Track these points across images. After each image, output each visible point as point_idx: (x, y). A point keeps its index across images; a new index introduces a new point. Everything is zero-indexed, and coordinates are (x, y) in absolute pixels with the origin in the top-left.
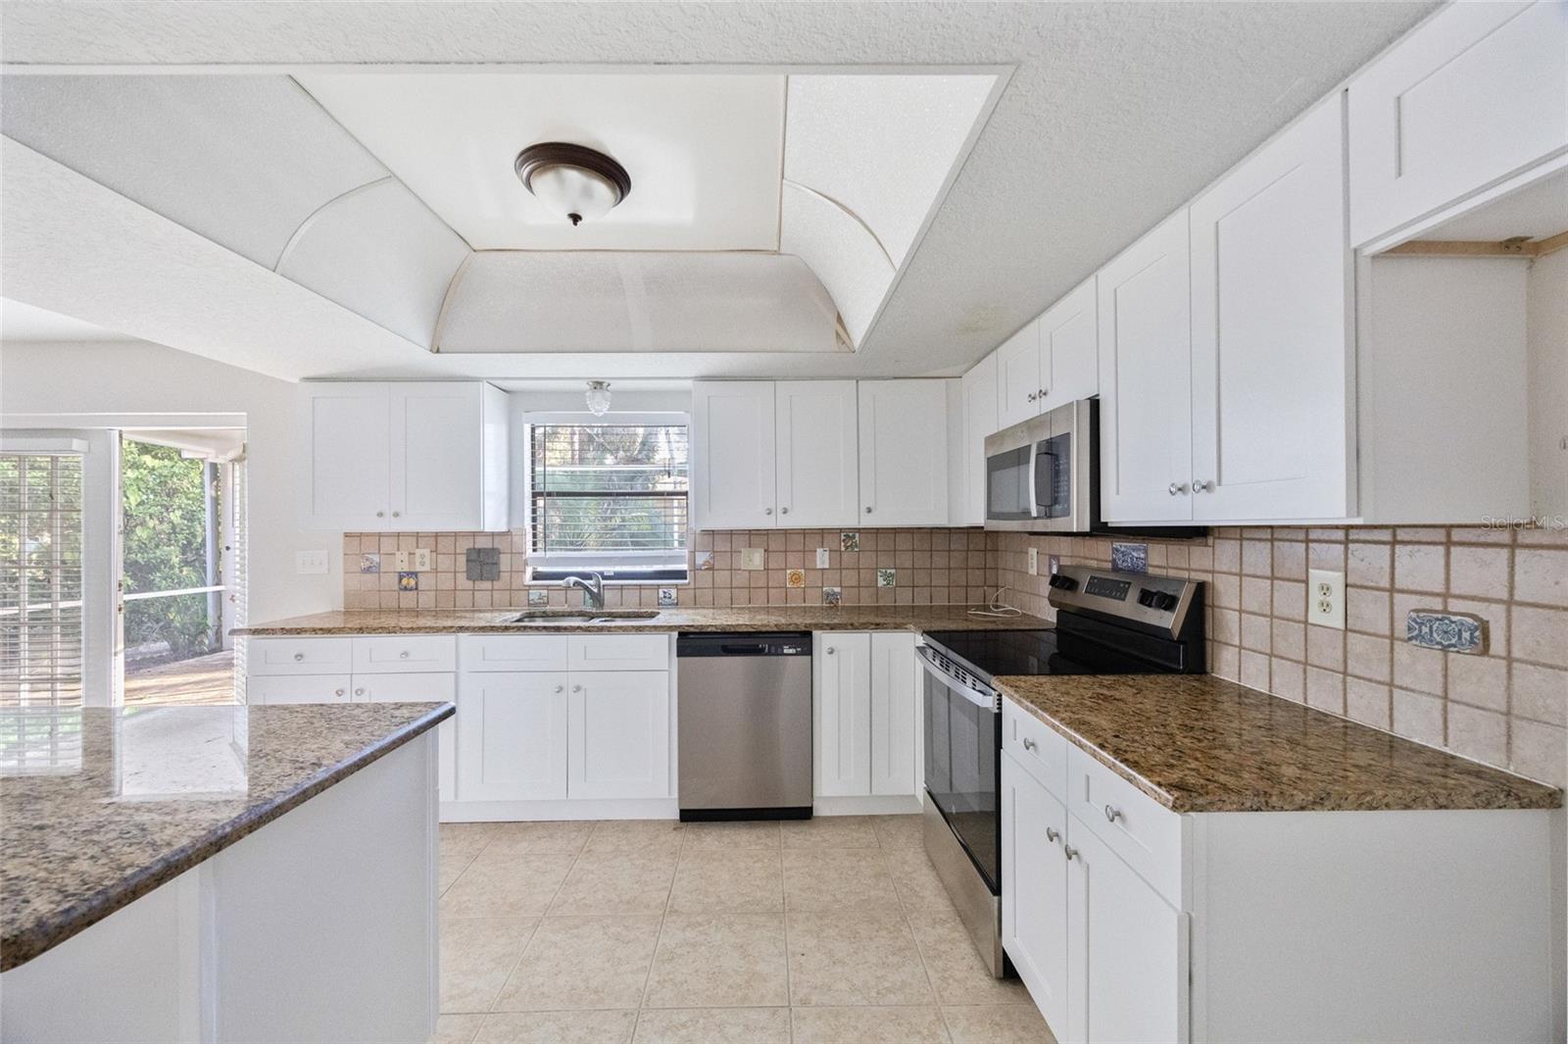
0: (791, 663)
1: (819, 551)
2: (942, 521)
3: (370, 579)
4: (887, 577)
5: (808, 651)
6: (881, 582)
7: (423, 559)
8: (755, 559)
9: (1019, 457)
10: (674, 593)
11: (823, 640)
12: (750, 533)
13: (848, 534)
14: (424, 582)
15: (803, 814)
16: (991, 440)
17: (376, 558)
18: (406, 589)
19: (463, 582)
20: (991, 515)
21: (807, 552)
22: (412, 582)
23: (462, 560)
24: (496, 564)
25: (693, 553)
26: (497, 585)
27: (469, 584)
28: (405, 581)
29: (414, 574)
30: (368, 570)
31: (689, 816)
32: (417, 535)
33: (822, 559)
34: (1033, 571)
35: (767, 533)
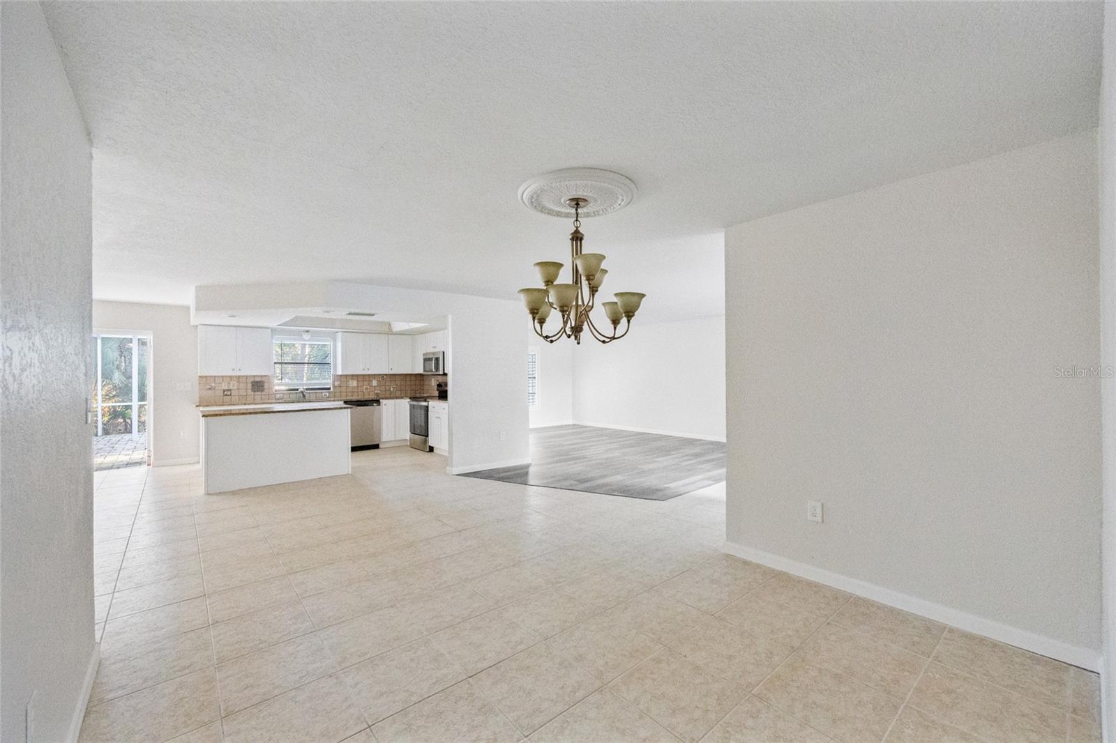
0: (375, 407)
1: (374, 381)
2: (410, 372)
3: (210, 392)
4: (394, 388)
5: (379, 404)
6: (392, 389)
7: (234, 385)
8: (354, 383)
9: (430, 359)
10: (327, 394)
11: (383, 402)
12: (352, 375)
13: (383, 376)
14: (234, 393)
15: (376, 447)
16: (424, 355)
17: (213, 385)
18: (226, 395)
19: (250, 392)
20: (424, 371)
21: (370, 381)
22: (229, 393)
23: (250, 386)
24: (263, 386)
25: (334, 382)
26: (263, 393)
27: (253, 393)
28: (226, 393)
29: (230, 390)
30: (210, 389)
31: (354, 449)
32: (231, 377)
33: (375, 383)
34: (433, 384)
35: (357, 375)
